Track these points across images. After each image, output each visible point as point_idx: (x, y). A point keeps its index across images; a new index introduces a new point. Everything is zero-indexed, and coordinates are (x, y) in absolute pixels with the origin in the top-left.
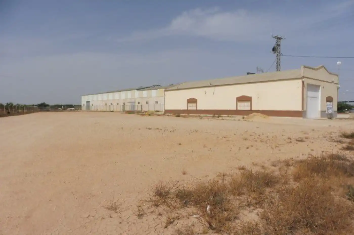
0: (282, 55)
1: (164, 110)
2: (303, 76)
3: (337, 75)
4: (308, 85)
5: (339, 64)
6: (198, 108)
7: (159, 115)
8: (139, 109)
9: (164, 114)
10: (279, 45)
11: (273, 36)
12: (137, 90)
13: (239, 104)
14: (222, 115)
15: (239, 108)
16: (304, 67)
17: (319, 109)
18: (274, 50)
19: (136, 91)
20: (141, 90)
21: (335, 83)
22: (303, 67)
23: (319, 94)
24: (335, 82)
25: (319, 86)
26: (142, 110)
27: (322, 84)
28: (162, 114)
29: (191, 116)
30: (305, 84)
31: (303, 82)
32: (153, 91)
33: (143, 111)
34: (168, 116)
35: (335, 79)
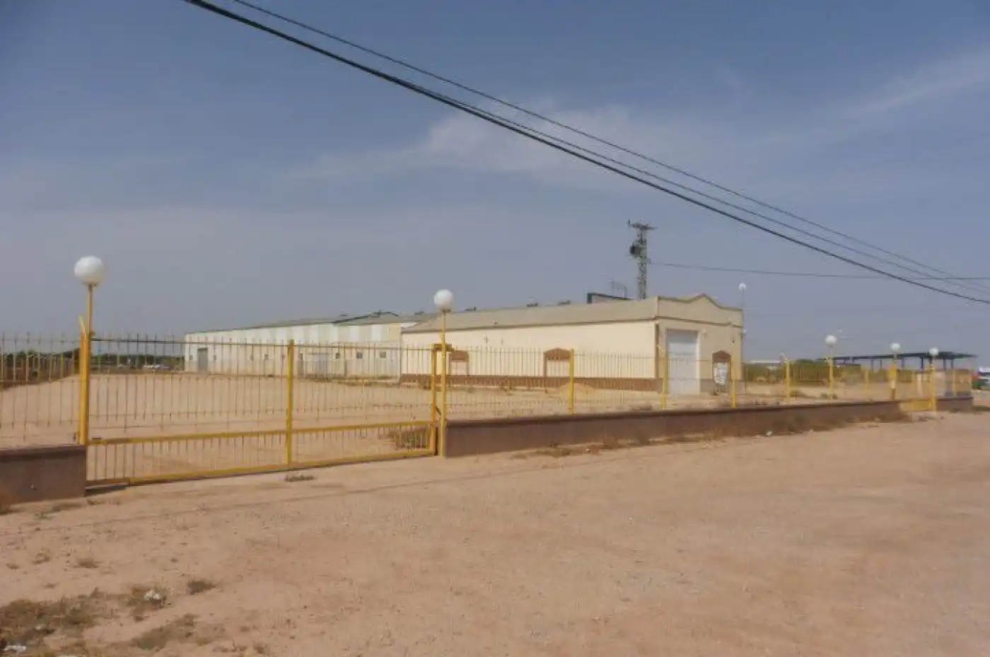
0: (650, 262)
1: (399, 375)
2: (656, 313)
3: (740, 310)
4: (669, 331)
5: (742, 288)
6: (473, 372)
7: (387, 385)
8: (341, 371)
9: (398, 385)
10: (642, 241)
11: (631, 223)
12: (336, 322)
13: (550, 364)
14: (517, 387)
15: (549, 374)
16: (660, 298)
17: (698, 376)
18: (634, 250)
19: (331, 326)
20: (344, 323)
21: (735, 326)
22: (656, 299)
23: (697, 348)
24: (734, 324)
25: (696, 333)
26: (346, 374)
27: (703, 329)
28: (393, 384)
29: (456, 389)
30: (662, 329)
31: (657, 327)
32: (374, 327)
33: (348, 375)
34: (409, 387)
35: (735, 318)
